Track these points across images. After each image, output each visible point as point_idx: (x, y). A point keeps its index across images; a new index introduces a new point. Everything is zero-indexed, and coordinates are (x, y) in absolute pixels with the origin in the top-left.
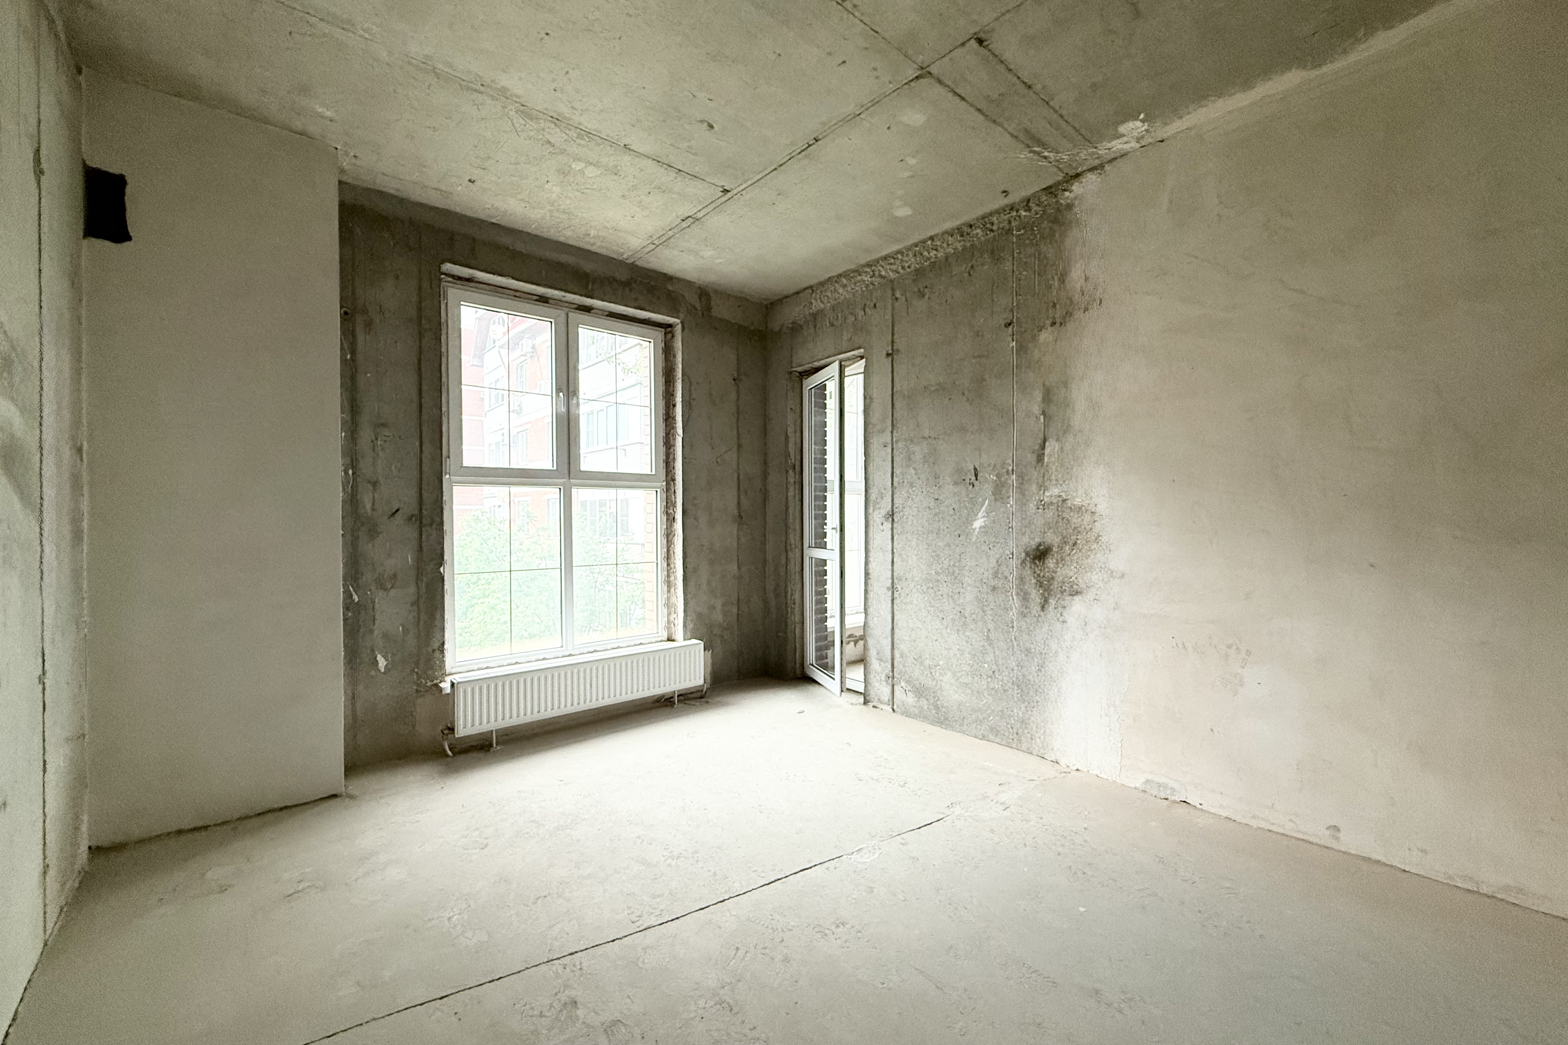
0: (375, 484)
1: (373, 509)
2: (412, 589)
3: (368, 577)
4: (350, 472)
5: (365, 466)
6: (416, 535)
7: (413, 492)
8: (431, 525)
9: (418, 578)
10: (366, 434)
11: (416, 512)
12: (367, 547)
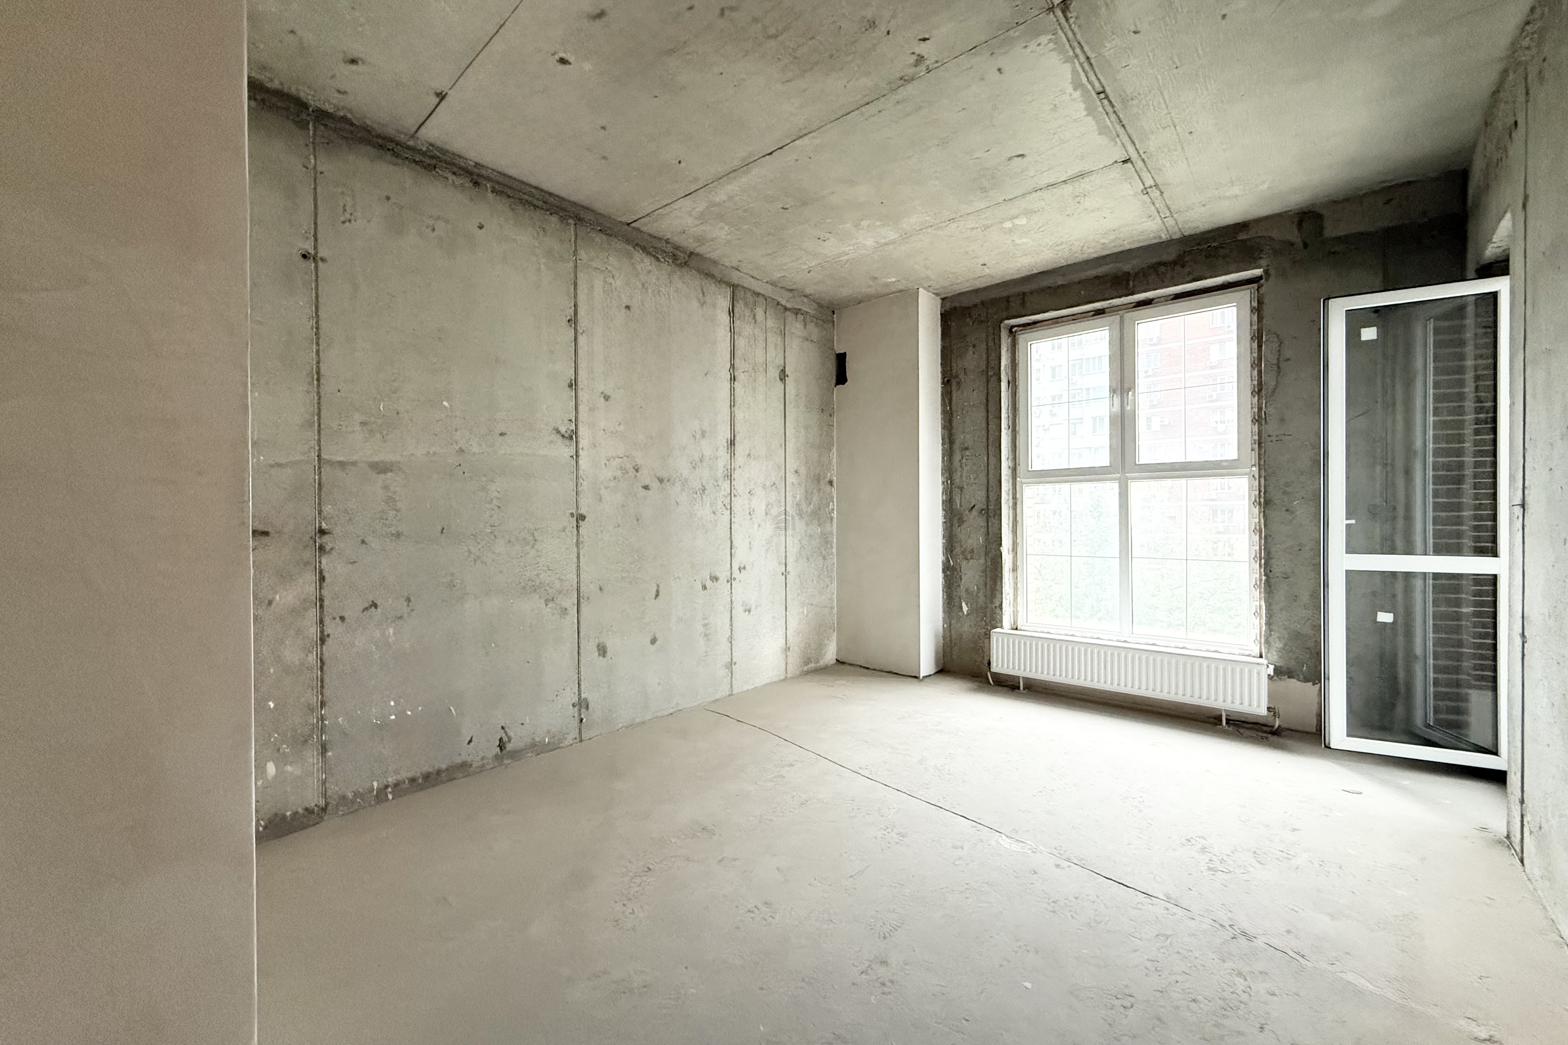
0: (961, 489)
1: (961, 506)
2: (982, 561)
3: (958, 550)
4: (949, 482)
5: (957, 477)
6: (984, 524)
7: (983, 493)
8: (994, 517)
9: (986, 554)
10: (957, 457)
11: (985, 507)
12: (957, 530)
